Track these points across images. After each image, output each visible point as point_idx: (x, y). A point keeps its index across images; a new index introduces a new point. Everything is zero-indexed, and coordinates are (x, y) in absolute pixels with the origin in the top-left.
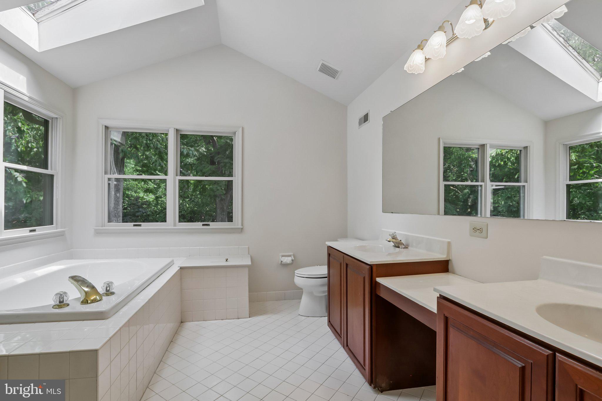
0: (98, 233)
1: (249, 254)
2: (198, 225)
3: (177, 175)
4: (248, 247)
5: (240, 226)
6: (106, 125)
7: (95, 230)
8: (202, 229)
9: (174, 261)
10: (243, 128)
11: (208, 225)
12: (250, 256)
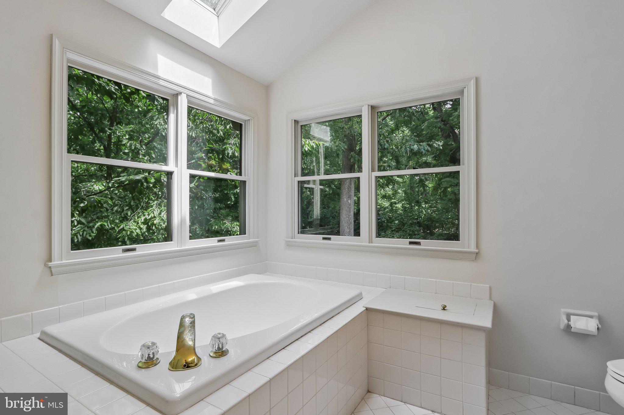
0: (289, 245)
1: (491, 298)
2: (403, 243)
3: (373, 170)
4: (490, 287)
5: (473, 249)
6: (296, 119)
7: (287, 242)
8: (409, 249)
9: (363, 295)
10: (477, 80)
11: (418, 243)
12: (492, 302)
